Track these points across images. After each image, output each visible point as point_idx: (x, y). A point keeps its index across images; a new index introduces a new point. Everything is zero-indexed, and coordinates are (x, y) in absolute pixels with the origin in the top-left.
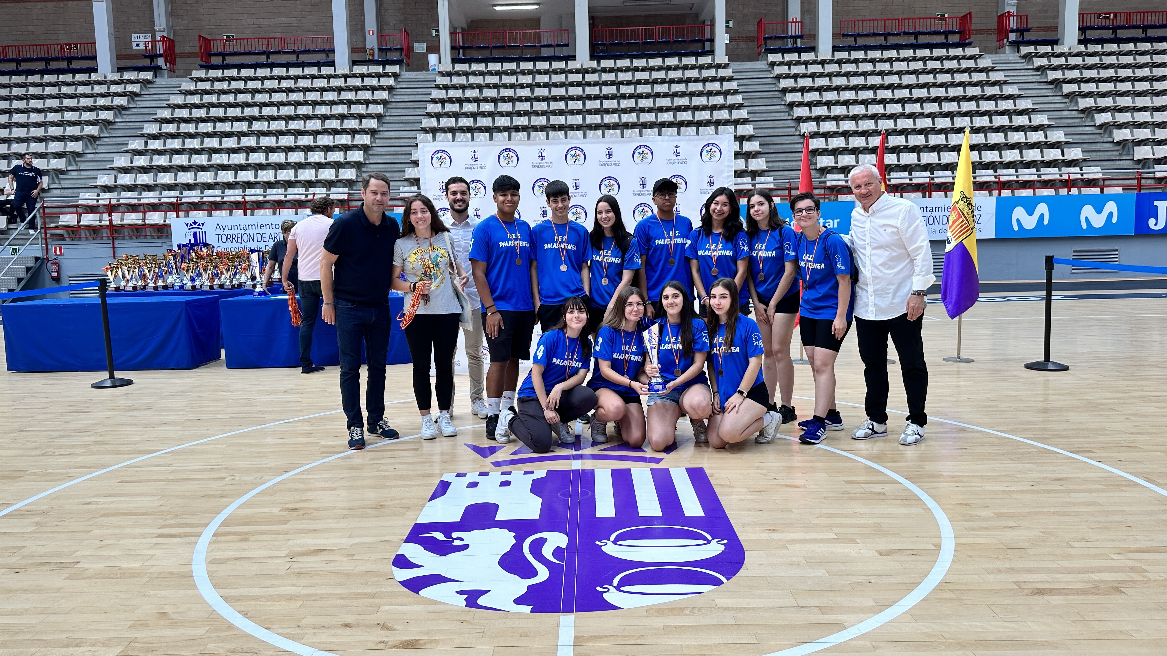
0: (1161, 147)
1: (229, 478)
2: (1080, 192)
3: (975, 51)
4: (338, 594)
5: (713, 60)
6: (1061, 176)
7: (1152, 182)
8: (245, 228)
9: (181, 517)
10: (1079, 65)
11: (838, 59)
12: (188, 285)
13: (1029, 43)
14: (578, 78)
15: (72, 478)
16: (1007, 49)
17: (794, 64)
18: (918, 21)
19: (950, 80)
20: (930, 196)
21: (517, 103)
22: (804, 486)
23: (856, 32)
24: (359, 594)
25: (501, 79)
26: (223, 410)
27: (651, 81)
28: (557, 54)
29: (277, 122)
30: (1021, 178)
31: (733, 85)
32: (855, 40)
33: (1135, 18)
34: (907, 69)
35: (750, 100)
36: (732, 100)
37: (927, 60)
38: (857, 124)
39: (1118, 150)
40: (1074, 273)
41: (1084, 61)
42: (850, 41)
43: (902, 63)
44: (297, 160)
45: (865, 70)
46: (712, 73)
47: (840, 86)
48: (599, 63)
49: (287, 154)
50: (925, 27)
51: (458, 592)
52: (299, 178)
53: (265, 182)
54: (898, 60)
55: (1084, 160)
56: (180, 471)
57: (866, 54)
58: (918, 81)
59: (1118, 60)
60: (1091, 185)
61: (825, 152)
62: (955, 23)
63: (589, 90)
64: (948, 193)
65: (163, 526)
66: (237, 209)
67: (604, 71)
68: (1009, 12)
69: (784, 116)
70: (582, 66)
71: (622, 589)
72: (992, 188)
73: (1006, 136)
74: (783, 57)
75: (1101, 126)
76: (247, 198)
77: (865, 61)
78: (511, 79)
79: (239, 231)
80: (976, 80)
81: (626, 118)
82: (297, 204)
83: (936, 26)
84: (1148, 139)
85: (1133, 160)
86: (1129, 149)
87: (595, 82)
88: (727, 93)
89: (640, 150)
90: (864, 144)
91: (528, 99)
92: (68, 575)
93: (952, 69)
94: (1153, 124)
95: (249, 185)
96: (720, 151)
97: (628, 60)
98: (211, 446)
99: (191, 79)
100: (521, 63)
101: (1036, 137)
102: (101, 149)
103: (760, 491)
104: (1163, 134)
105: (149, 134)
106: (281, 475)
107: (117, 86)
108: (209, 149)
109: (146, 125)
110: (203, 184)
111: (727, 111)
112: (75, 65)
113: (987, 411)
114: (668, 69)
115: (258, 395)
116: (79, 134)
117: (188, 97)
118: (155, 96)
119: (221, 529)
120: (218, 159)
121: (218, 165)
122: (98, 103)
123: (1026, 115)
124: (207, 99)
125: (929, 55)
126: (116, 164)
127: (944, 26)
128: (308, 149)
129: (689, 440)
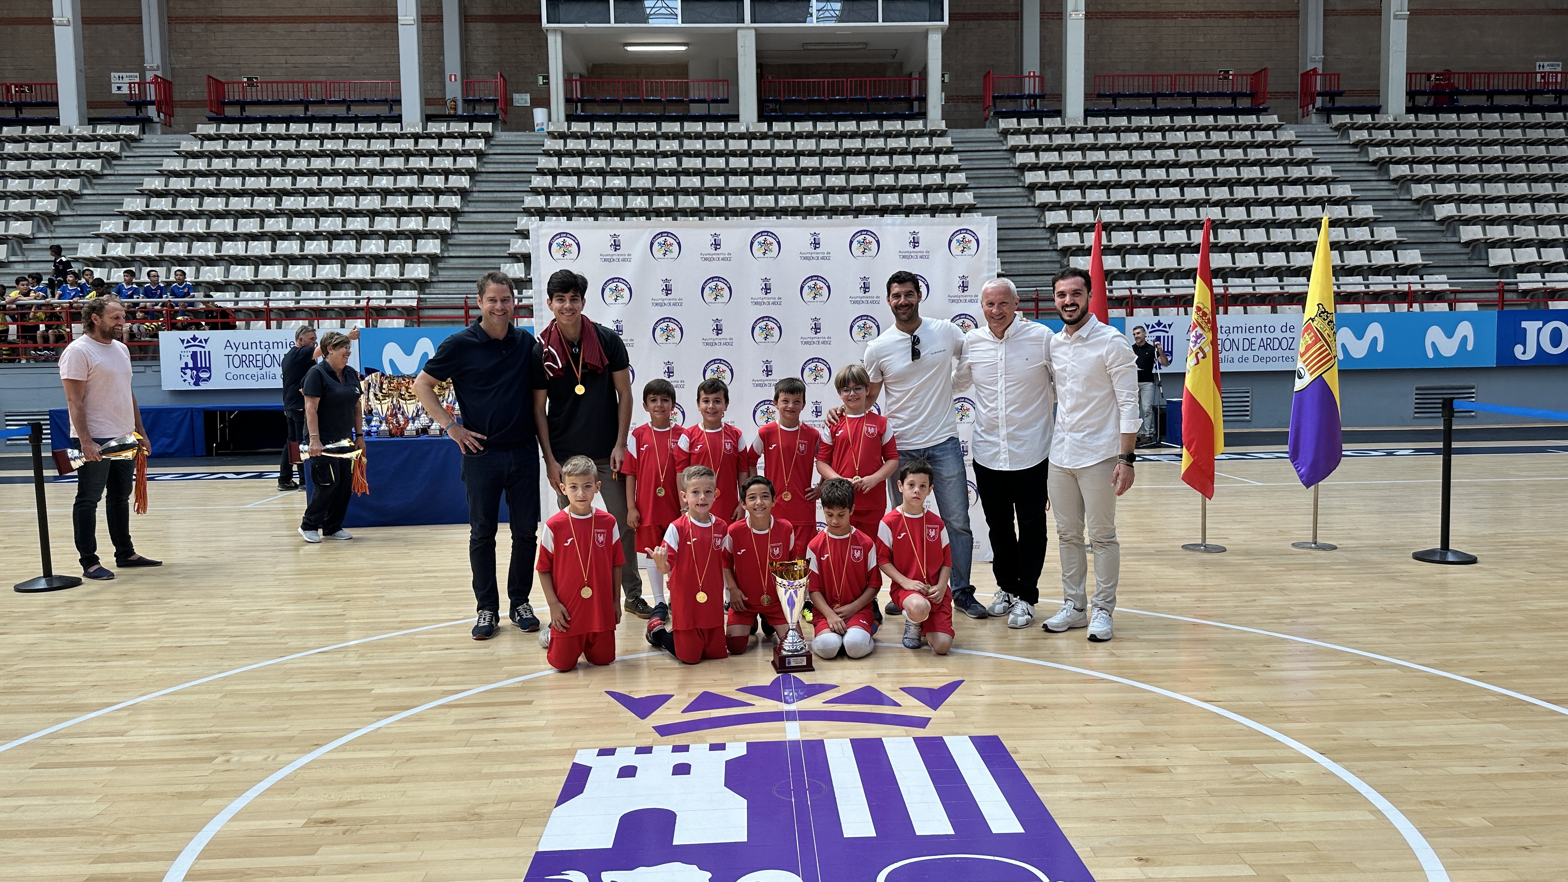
0: (1523, 250)
1: (221, 759)
2: (1422, 309)
3: (1274, 119)
5: (925, 125)
6: (1395, 286)
7: (1514, 296)
8: (269, 347)
9: (133, 838)
10: (1409, 140)
11: (1093, 127)
13: (1342, 111)
14: (743, 144)
16: (1314, 118)
17: (1034, 133)
18: (1196, 78)
19: (1242, 157)
20: (1226, 312)
21: (658, 178)
22: (1166, 770)
23: (1116, 91)
25: (635, 144)
26: (221, 631)
27: (841, 151)
28: (712, 112)
29: (317, 198)
30: (1343, 289)
31: (952, 160)
32: (1114, 103)
33: (1477, 81)
34: (1184, 141)
35: (976, 180)
36: (952, 179)
37: (1211, 130)
38: (1121, 213)
39: (1466, 254)
40: (1417, 418)
42: (1107, 104)
43: (1178, 133)
44: (346, 251)
45: (1129, 142)
46: (924, 142)
47: (1097, 163)
48: (770, 127)
49: (330, 243)
50: (1206, 87)
52: (347, 277)
53: (298, 282)
54: (1172, 129)
55: (1425, 266)
56: (140, 745)
57: (1129, 121)
58: (1199, 156)
59: (1458, 134)
60: (1435, 299)
61: (1079, 251)
62: (1244, 82)
63: (758, 162)
64: (1248, 308)
66: (257, 319)
67: (777, 136)
68: (1315, 70)
69: (1024, 202)
70: (748, 129)
74: (1019, 123)
75: (1442, 221)
76: (272, 305)
77: (1128, 130)
78: (651, 145)
79: (259, 351)
80: (1276, 158)
81: (810, 201)
82: (343, 313)
83: (1221, 86)
84: (1505, 239)
85: (1487, 266)
86: (1480, 253)
87: (765, 151)
88: (944, 170)
89: (861, 238)
90: (1131, 241)
91: (672, 173)
93: (1244, 143)
94: (1509, 220)
95: (276, 285)
96: (977, 241)
97: (811, 123)
98: (196, 697)
99: (195, 136)
100: (663, 124)
101: (1360, 234)
102: (60, 232)
103: (1100, 782)
104: (1526, 232)
105: (131, 213)
106: (310, 751)
107: (87, 144)
108: (219, 234)
109: (127, 200)
110: (208, 283)
111: (946, 194)
112: (27, 114)
113: (1392, 630)
114: (865, 135)
115: (279, 603)
116: (29, 210)
117: (190, 161)
118: (141, 159)
119: (197, 867)
120: (230, 248)
121: (230, 257)
122: (57, 168)
123: (1343, 204)
124: (218, 164)
125: (1213, 123)
126: (81, 254)
127: (1230, 86)
128: (360, 236)
129: (960, 683)
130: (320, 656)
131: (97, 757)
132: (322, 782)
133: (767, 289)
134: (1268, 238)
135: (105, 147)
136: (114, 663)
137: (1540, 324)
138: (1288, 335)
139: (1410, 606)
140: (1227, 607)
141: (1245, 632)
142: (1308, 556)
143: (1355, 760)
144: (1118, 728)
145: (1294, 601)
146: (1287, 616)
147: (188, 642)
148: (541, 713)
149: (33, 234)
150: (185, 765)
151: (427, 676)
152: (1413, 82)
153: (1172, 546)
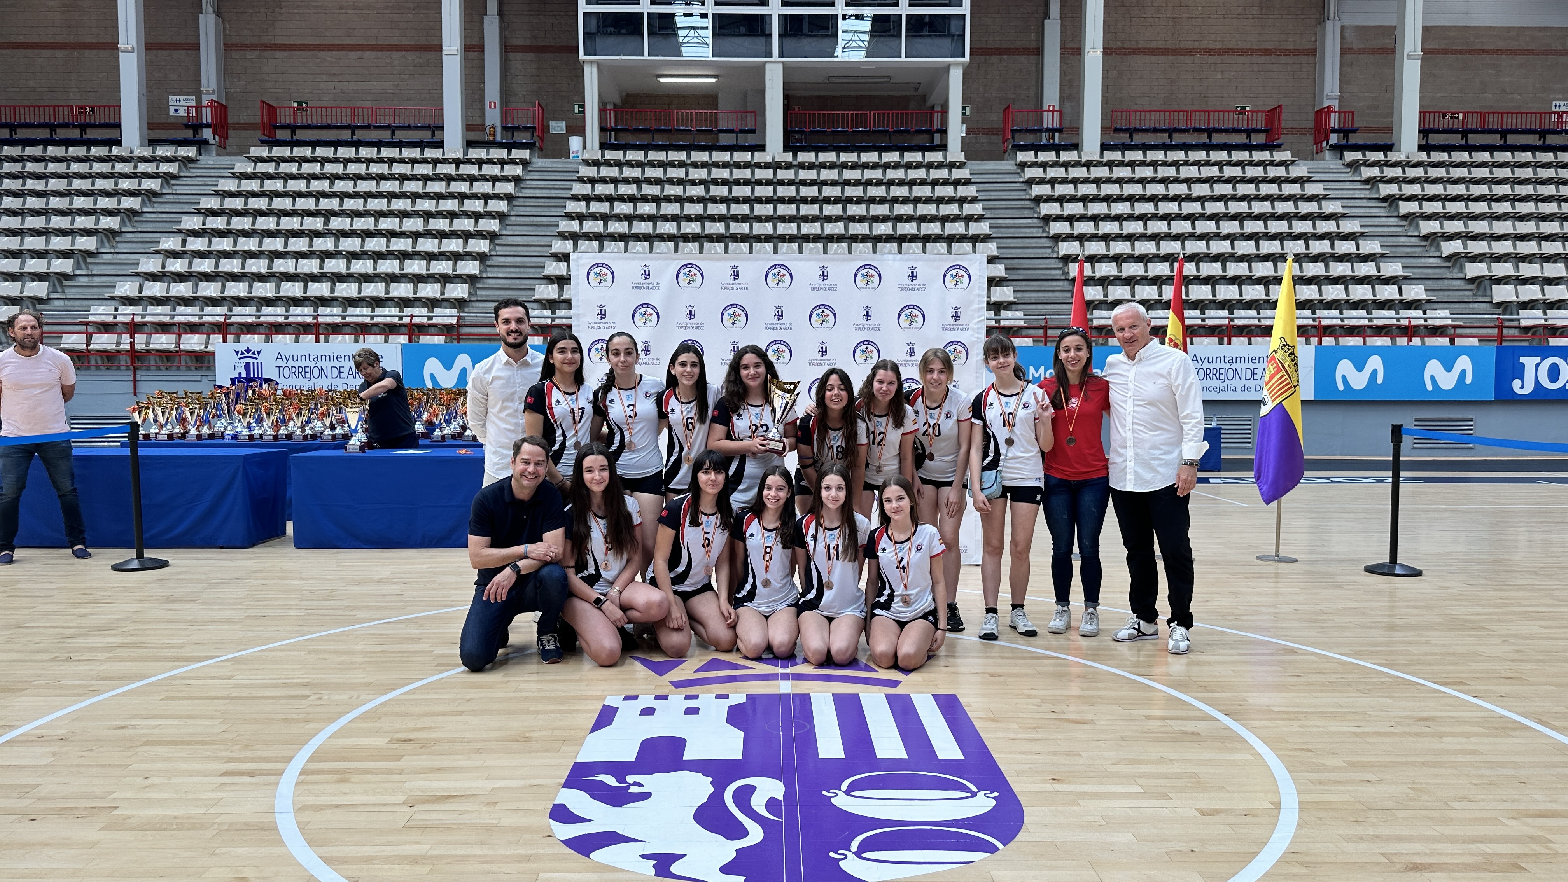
0: (1526, 287)
1: (313, 697)
2: (1423, 343)
3: (1286, 156)
4: (480, 856)
5: (945, 157)
6: (1398, 320)
7: (1515, 332)
8: (316, 359)
9: (254, 747)
10: (1420, 178)
11: (1108, 161)
12: (243, 433)
13: (1355, 148)
14: (768, 174)
15: (97, 692)
16: (1328, 154)
17: (1051, 166)
18: (1212, 114)
19: (1254, 192)
20: (1229, 343)
21: (686, 205)
22: (1092, 722)
23: (1133, 126)
24: (507, 856)
25: (665, 172)
26: (297, 605)
27: (863, 181)
28: (740, 143)
29: (363, 219)
30: (1346, 322)
31: (970, 191)
32: (1131, 137)
33: (1491, 120)
34: (1197, 176)
35: (993, 211)
36: (969, 209)
37: (1224, 165)
38: (1133, 245)
39: (1471, 290)
40: (1416, 448)
41: (1426, 172)
42: (1124, 138)
43: (1191, 168)
44: (390, 271)
45: (1143, 176)
46: (943, 173)
47: (1111, 196)
48: (795, 156)
49: (375, 263)
50: (1221, 122)
51: (642, 856)
52: (391, 295)
53: (344, 298)
54: (1186, 163)
55: (1428, 301)
56: (246, 686)
57: (1145, 155)
58: (1212, 191)
59: (1470, 173)
60: (1438, 334)
61: (1091, 281)
62: (1260, 118)
63: (782, 191)
64: (1253, 339)
65: (230, 761)
66: (306, 332)
67: (802, 166)
68: (1329, 107)
69: (1038, 232)
70: (773, 159)
71: (864, 855)
72: (1310, 334)
73: (1327, 267)
74: (1036, 156)
75: (1449, 258)
76: (321, 320)
77: (1143, 164)
78: (680, 173)
79: (308, 363)
80: (1287, 193)
81: (831, 229)
82: (387, 330)
83: (1236, 122)
84: (1509, 277)
85: (1491, 302)
86: (1485, 289)
87: (790, 180)
88: (962, 201)
89: (864, 272)
90: (1141, 272)
91: (700, 200)
92: (103, 825)
93: (1257, 178)
94: (1515, 257)
96: (969, 276)
97: (834, 154)
98: (284, 653)
99: (249, 158)
100: (692, 153)
101: (1366, 269)
102: (122, 248)
103: (1034, 728)
104: (1528, 270)
105: (188, 230)
106: (386, 693)
107: (147, 164)
108: (270, 252)
109: (185, 218)
110: (260, 298)
111: (963, 224)
112: (91, 134)
114: (886, 166)
115: (343, 584)
116: (94, 226)
117: (244, 182)
118: (198, 179)
119: (309, 766)
120: (282, 266)
121: (281, 273)
122: (119, 187)
123: (1352, 240)
124: (269, 185)
125: (1226, 158)
126: (142, 269)
127: (1245, 122)
128: (404, 256)
130: (385, 625)
131: (213, 694)
132: (399, 715)
134: (1276, 272)
135: (165, 168)
136: (210, 627)
137: (1538, 359)
142: (1269, 567)
143: (1253, 719)
144: (1058, 692)
145: (1243, 602)
147: (270, 612)
149: (97, 249)
150: (285, 701)
152: (1427, 119)
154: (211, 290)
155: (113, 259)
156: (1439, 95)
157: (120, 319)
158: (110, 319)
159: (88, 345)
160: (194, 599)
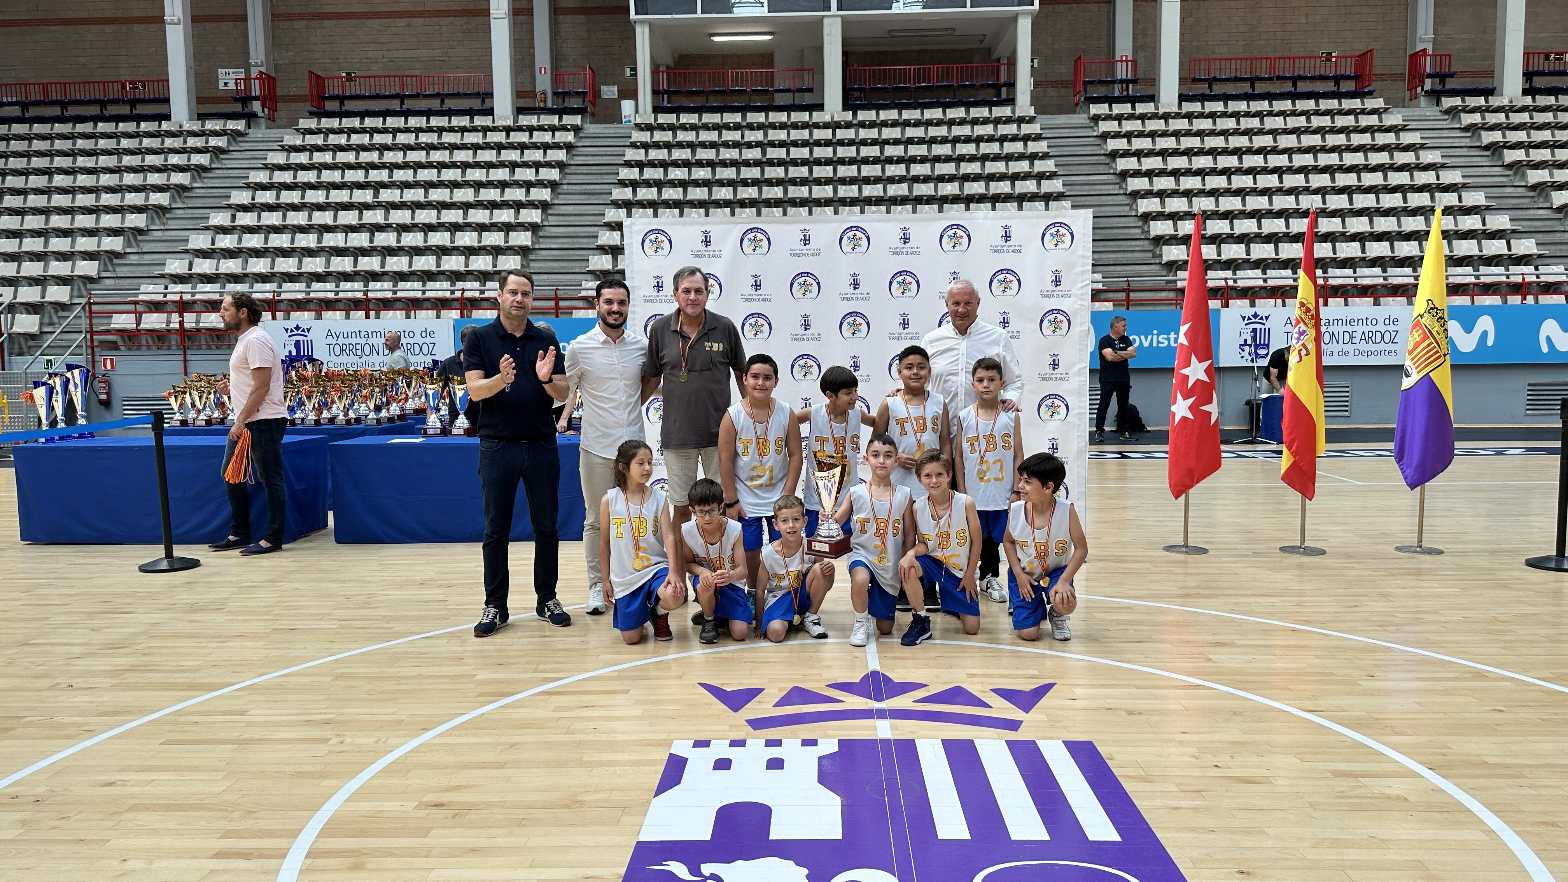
1: (335, 740)
2: (1537, 301)
3: (1379, 103)
5: (1013, 112)
6: (1508, 277)
8: (367, 336)
9: (257, 815)
10: (1525, 124)
11: (1188, 113)
13: (1453, 93)
14: (827, 134)
16: (1423, 101)
17: (1126, 119)
18: (1297, 61)
19: (1345, 142)
20: (1326, 304)
21: (743, 169)
22: (1268, 781)
23: (1212, 75)
25: (720, 135)
26: (330, 614)
27: (927, 139)
28: (797, 102)
29: (413, 191)
31: (1041, 147)
32: (1210, 87)
34: (1283, 126)
35: (1066, 167)
36: (1040, 166)
37: (1312, 115)
38: (1217, 201)
40: (1529, 415)
42: (1203, 88)
43: (1276, 118)
44: (440, 243)
45: (1225, 127)
46: (1012, 129)
47: (1192, 149)
48: (855, 115)
49: (426, 235)
50: (1307, 70)
52: (442, 268)
53: (395, 273)
54: (1271, 114)
55: (1540, 256)
56: (260, 724)
57: (1226, 106)
58: (1299, 142)
60: (1551, 291)
61: (1174, 240)
62: (1349, 64)
63: (842, 152)
64: (1349, 299)
65: (227, 834)
66: (357, 309)
67: (862, 125)
68: (1425, 50)
69: (1115, 189)
70: (832, 118)
74: (1111, 109)
75: (1560, 209)
76: (371, 295)
77: (1224, 115)
78: (735, 136)
79: (358, 340)
80: (1381, 143)
81: (894, 190)
82: (439, 303)
83: (1323, 69)
87: (850, 140)
88: (1033, 157)
90: (1227, 230)
91: (757, 163)
93: (1347, 127)
95: (374, 276)
96: (1072, 234)
97: (896, 111)
98: (311, 678)
99: (297, 130)
100: (748, 114)
101: (1471, 222)
102: (172, 224)
103: (1199, 791)
105: (237, 205)
106: (418, 735)
107: (196, 139)
108: (320, 225)
109: (234, 193)
110: (310, 274)
111: (1034, 182)
112: (140, 110)
113: (1505, 642)
114: (951, 123)
115: (382, 588)
116: (143, 203)
117: (293, 154)
118: (247, 153)
119: (318, 845)
120: (332, 240)
121: (331, 248)
122: (169, 162)
123: (1454, 192)
124: (318, 158)
125: (1314, 107)
126: (192, 245)
127: (1333, 69)
128: (454, 228)
129: (1052, 685)
130: (425, 641)
131: (221, 735)
132: (431, 766)
133: (855, 285)
134: (1372, 227)
135: (214, 142)
136: (232, 644)
138: (1392, 328)
139: (1522, 615)
140: (1328, 613)
141: (1346, 639)
142: (1414, 561)
143: (1466, 777)
144: (1216, 737)
145: (1398, 607)
146: (1391, 624)
147: (299, 624)
148: (638, 702)
149: (147, 226)
150: (302, 746)
151: (527, 663)
152: (1531, 61)
153: (1269, 548)
154: (260, 266)
155: (163, 236)
156: (1541, 35)
157: (170, 297)
158: (160, 298)
159: (138, 323)
160: (219, 607)
